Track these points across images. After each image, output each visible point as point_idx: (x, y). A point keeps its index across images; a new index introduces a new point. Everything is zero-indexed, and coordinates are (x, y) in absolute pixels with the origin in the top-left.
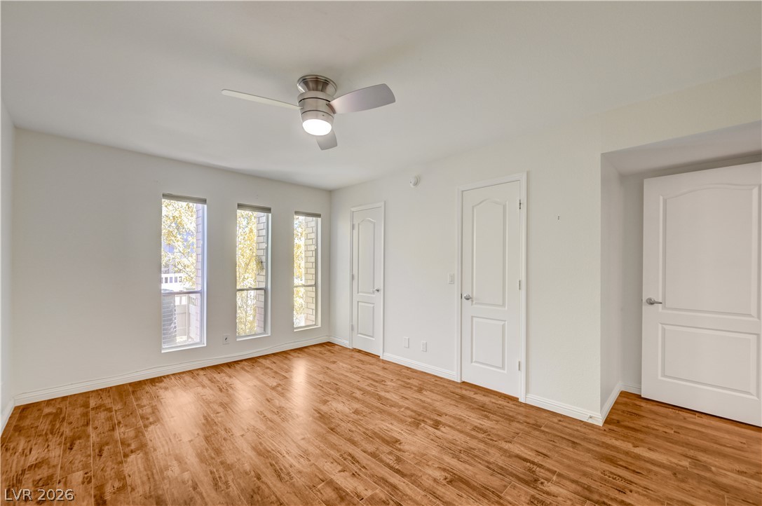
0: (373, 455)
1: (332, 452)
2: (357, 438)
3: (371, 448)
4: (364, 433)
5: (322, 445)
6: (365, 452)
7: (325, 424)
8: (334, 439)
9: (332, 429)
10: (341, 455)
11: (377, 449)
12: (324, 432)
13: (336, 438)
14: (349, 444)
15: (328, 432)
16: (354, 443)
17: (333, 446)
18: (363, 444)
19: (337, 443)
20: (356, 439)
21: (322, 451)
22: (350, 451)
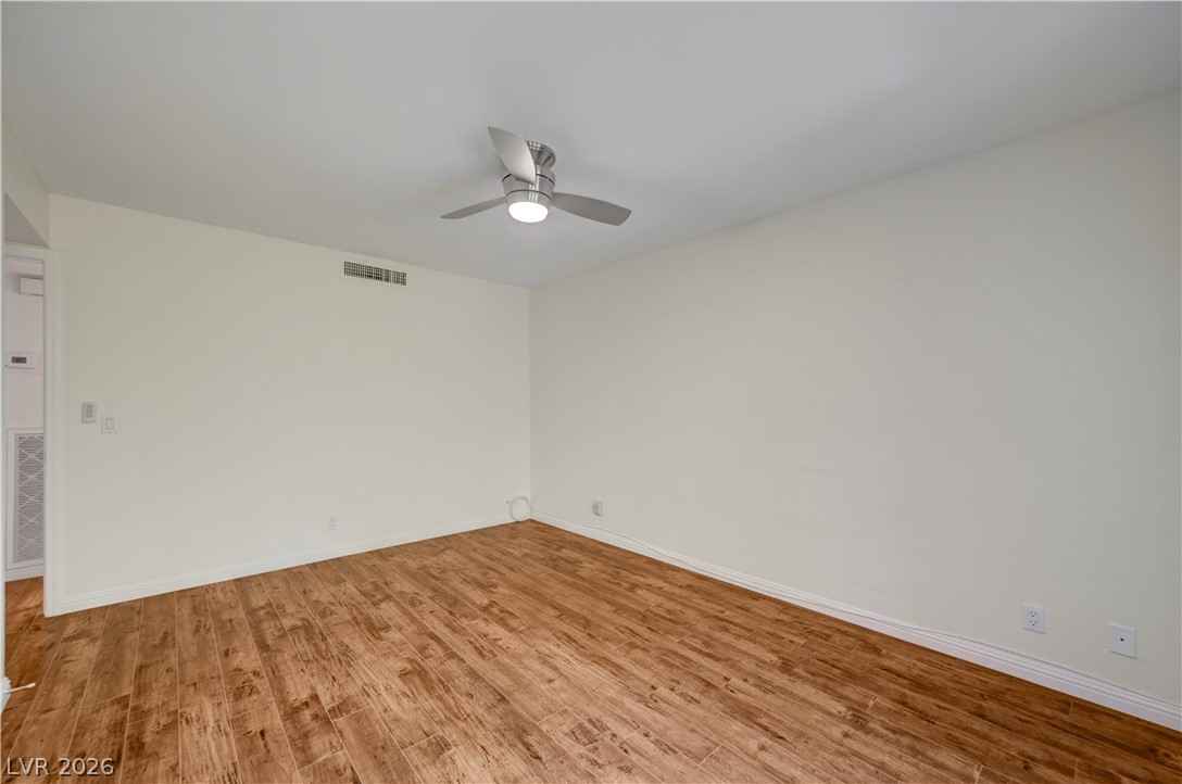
0: (452, 655)
1: (507, 660)
2: (464, 682)
3: (452, 665)
4: (448, 691)
5: (521, 671)
6: (462, 660)
7: (514, 713)
8: (502, 682)
9: (503, 699)
10: (495, 656)
11: (442, 663)
12: (516, 694)
13: (499, 682)
14: (481, 671)
15: (510, 694)
16: (474, 675)
17: (504, 669)
18: (459, 671)
19: (498, 674)
20: (467, 679)
21: (521, 663)
22: (481, 661)
